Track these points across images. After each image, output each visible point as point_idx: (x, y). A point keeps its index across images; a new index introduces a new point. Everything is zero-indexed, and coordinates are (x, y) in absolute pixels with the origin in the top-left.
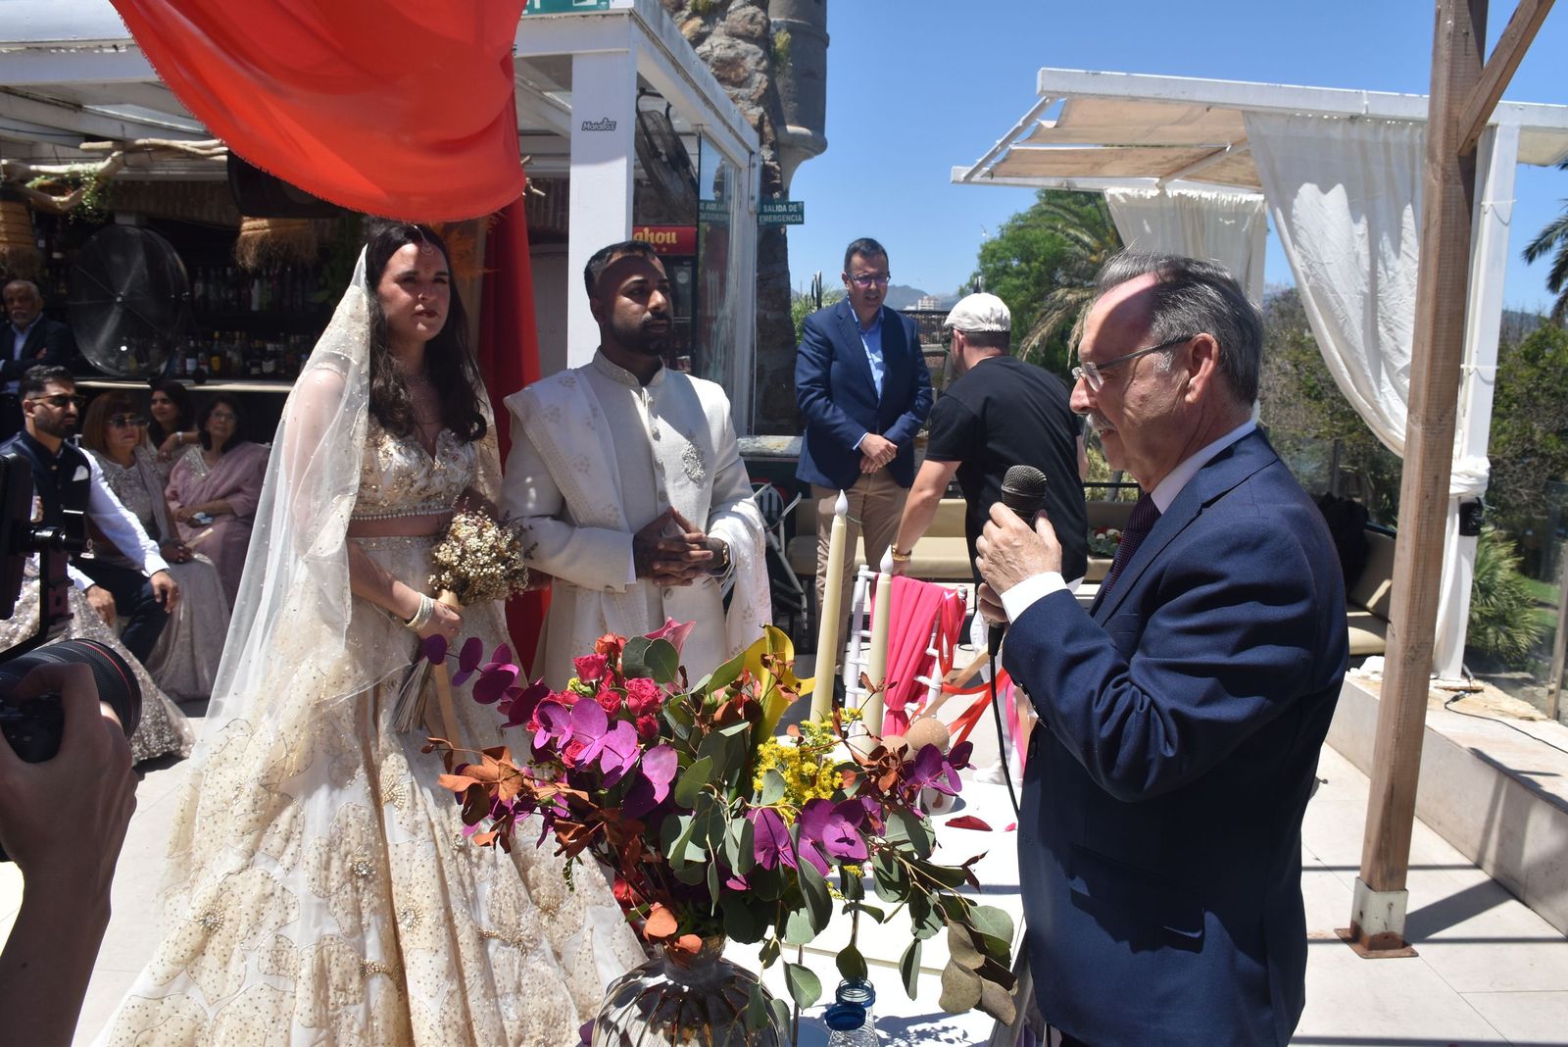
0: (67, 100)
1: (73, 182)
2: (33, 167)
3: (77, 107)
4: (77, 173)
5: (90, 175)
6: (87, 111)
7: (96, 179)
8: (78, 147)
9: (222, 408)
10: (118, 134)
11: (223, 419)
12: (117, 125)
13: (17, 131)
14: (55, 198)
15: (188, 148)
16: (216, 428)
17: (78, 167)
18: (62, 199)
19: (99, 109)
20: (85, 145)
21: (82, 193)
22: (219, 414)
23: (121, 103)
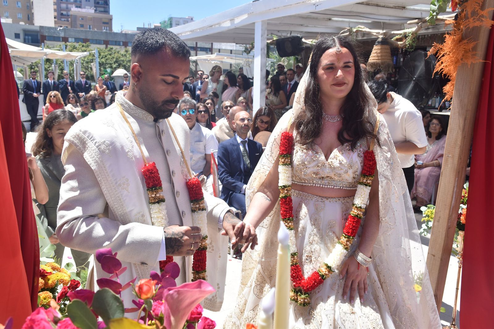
0: (399, 6)
1: (405, 36)
2: (393, 32)
3: (404, 8)
4: (406, 33)
5: (410, 33)
6: (407, 9)
7: (412, 34)
8: (406, 23)
9: (435, 121)
10: (419, 16)
11: (434, 125)
12: (419, 13)
13: (390, 20)
14: (399, 43)
15: (444, 18)
16: (432, 129)
17: (407, 31)
18: (401, 43)
19: (412, 7)
20: (409, 22)
21: (406, 41)
22: (433, 124)
23: (417, 4)
